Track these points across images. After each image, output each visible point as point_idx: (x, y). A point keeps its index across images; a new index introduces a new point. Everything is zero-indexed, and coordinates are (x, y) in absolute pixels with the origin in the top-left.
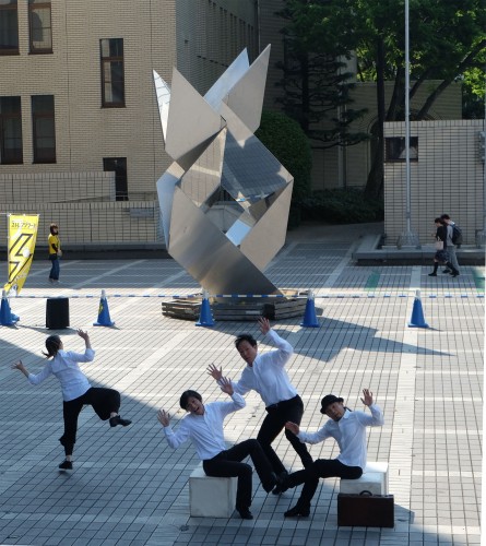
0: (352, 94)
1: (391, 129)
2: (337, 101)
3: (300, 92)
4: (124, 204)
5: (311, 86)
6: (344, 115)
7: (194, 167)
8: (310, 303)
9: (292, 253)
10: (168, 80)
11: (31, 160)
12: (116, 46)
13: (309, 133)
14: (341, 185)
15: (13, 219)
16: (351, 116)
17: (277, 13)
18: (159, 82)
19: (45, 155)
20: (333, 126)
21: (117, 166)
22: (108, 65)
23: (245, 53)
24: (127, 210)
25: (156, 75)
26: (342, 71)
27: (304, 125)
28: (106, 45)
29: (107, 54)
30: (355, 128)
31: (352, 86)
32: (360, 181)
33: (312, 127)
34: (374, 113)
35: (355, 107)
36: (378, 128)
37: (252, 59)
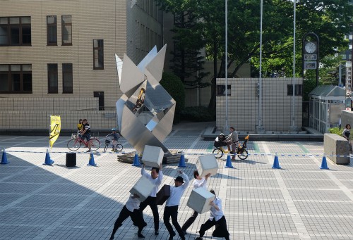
0: (203, 66)
1: (219, 81)
2: (197, 69)
3: (180, 64)
4: (102, 112)
5: (186, 62)
6: (200, 74)
7: (133, 96)
8: (182, 157)
9: (176, 135)
10: (122, 58)
11: (62, 91)
12: (101, 42)
13: (183, 82)
14: (198, 105)
15: (52, 117)
16: (203, 75)
17: (171, 30)
18: (118, 59)
19: (68, 90)
20: (195, 79)
21: (100, 95)
22: (96, 51)
23: (155, 47)
24: (104, 114)
25: (117, 56)
26: (199, 56)
27: (182, 79)
28: (96, 43)
29: (96, 46)
30: (204, 80)
31: (203, 62)
32: (206, 103)
33: (185, 79)
34: (213, 74)
35: (205, 72)
36: (214, 81)
37: (158, 50)
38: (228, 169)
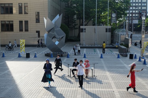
0: (76, 21)
1: (81, 27)
2: (73, 23)
3: (67, 21)
4: (39, 38)
5: (69, 20)
6: (74, 25)
7: (50, 32)
8: (68, 54)
10: (46, 19)
11: (24, 31)
13: (69, 27)
14: (74, 36)
15: (21, 40)
16: (75, 25)
17: (64, 9)
19: (27, 30)
20: (73, 26)
21: (38, 32)
22: (37, 16)
23: (58, 15)
25: (44, 18)
26: (74, 18)
27: (68, 26)
28: (37, 13)
29: (37, 14)
30: (76, 27)
31: (76, 20)
32: (77, 35)
33: (69, 26)
34: (79, 25)
35: (76, 24)
36: (79, 27)
38: (84, 59)
